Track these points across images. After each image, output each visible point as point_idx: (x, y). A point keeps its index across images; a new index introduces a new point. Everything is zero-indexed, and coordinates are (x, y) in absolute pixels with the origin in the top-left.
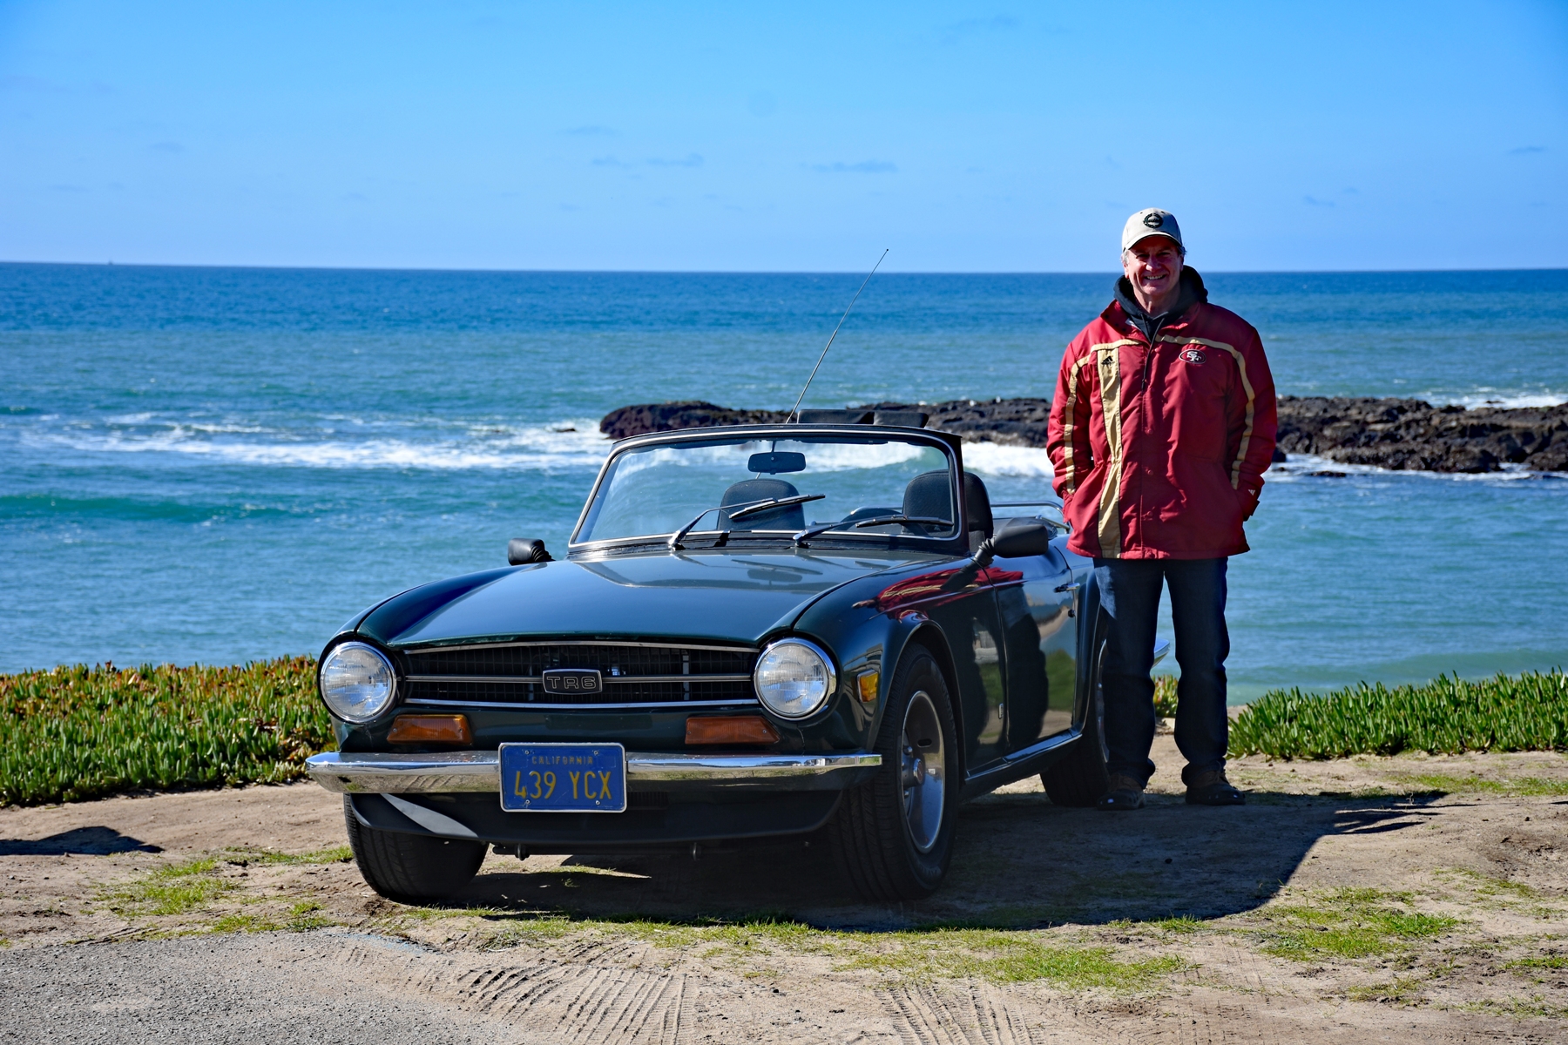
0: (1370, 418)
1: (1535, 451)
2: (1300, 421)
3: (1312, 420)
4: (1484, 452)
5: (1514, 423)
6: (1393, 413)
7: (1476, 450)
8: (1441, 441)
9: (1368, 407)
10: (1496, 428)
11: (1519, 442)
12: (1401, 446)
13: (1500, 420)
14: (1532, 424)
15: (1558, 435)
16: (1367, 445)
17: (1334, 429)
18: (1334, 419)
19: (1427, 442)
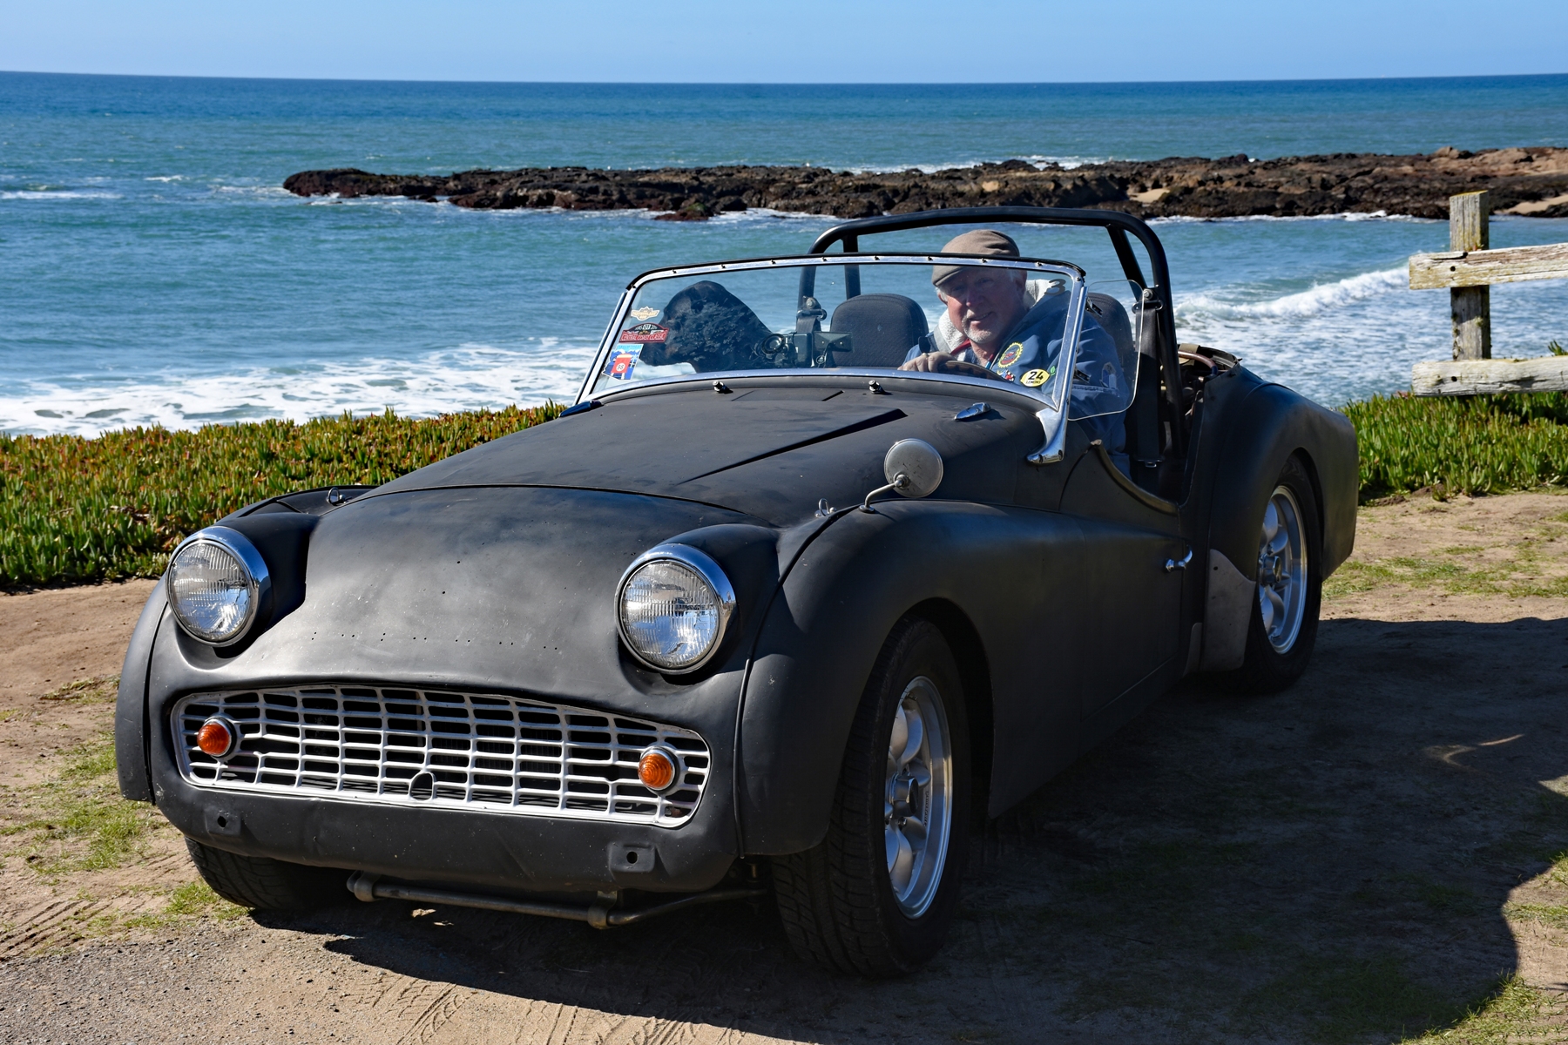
0: (797, 180)
1: (900, 201)
2: (753, 182)
3: (760, 181)
4: (870, 202)
5: (887, 183)
6: (811, 176)
7: (865, 201)
8: (843, 195)
9: (795, 173)
10: (876, 186)
11: (890, 195)
12: (818, 198)
13: (878, 181)
14: (898, 184)
15: (914, 191)
16: (797, 197)
17: (776, 187)
18: (774, 181)
19: (834, 196)
